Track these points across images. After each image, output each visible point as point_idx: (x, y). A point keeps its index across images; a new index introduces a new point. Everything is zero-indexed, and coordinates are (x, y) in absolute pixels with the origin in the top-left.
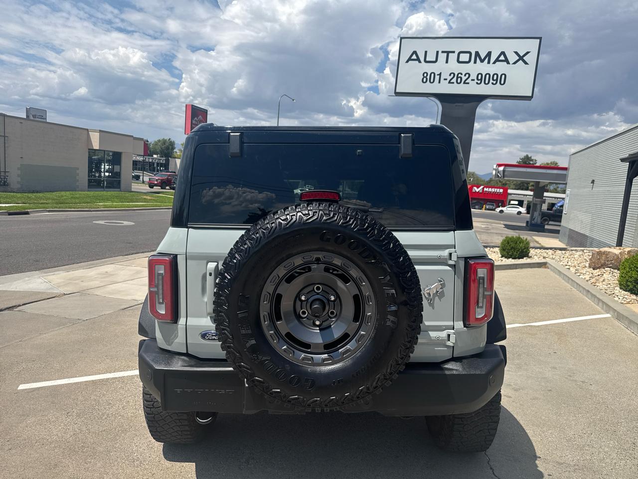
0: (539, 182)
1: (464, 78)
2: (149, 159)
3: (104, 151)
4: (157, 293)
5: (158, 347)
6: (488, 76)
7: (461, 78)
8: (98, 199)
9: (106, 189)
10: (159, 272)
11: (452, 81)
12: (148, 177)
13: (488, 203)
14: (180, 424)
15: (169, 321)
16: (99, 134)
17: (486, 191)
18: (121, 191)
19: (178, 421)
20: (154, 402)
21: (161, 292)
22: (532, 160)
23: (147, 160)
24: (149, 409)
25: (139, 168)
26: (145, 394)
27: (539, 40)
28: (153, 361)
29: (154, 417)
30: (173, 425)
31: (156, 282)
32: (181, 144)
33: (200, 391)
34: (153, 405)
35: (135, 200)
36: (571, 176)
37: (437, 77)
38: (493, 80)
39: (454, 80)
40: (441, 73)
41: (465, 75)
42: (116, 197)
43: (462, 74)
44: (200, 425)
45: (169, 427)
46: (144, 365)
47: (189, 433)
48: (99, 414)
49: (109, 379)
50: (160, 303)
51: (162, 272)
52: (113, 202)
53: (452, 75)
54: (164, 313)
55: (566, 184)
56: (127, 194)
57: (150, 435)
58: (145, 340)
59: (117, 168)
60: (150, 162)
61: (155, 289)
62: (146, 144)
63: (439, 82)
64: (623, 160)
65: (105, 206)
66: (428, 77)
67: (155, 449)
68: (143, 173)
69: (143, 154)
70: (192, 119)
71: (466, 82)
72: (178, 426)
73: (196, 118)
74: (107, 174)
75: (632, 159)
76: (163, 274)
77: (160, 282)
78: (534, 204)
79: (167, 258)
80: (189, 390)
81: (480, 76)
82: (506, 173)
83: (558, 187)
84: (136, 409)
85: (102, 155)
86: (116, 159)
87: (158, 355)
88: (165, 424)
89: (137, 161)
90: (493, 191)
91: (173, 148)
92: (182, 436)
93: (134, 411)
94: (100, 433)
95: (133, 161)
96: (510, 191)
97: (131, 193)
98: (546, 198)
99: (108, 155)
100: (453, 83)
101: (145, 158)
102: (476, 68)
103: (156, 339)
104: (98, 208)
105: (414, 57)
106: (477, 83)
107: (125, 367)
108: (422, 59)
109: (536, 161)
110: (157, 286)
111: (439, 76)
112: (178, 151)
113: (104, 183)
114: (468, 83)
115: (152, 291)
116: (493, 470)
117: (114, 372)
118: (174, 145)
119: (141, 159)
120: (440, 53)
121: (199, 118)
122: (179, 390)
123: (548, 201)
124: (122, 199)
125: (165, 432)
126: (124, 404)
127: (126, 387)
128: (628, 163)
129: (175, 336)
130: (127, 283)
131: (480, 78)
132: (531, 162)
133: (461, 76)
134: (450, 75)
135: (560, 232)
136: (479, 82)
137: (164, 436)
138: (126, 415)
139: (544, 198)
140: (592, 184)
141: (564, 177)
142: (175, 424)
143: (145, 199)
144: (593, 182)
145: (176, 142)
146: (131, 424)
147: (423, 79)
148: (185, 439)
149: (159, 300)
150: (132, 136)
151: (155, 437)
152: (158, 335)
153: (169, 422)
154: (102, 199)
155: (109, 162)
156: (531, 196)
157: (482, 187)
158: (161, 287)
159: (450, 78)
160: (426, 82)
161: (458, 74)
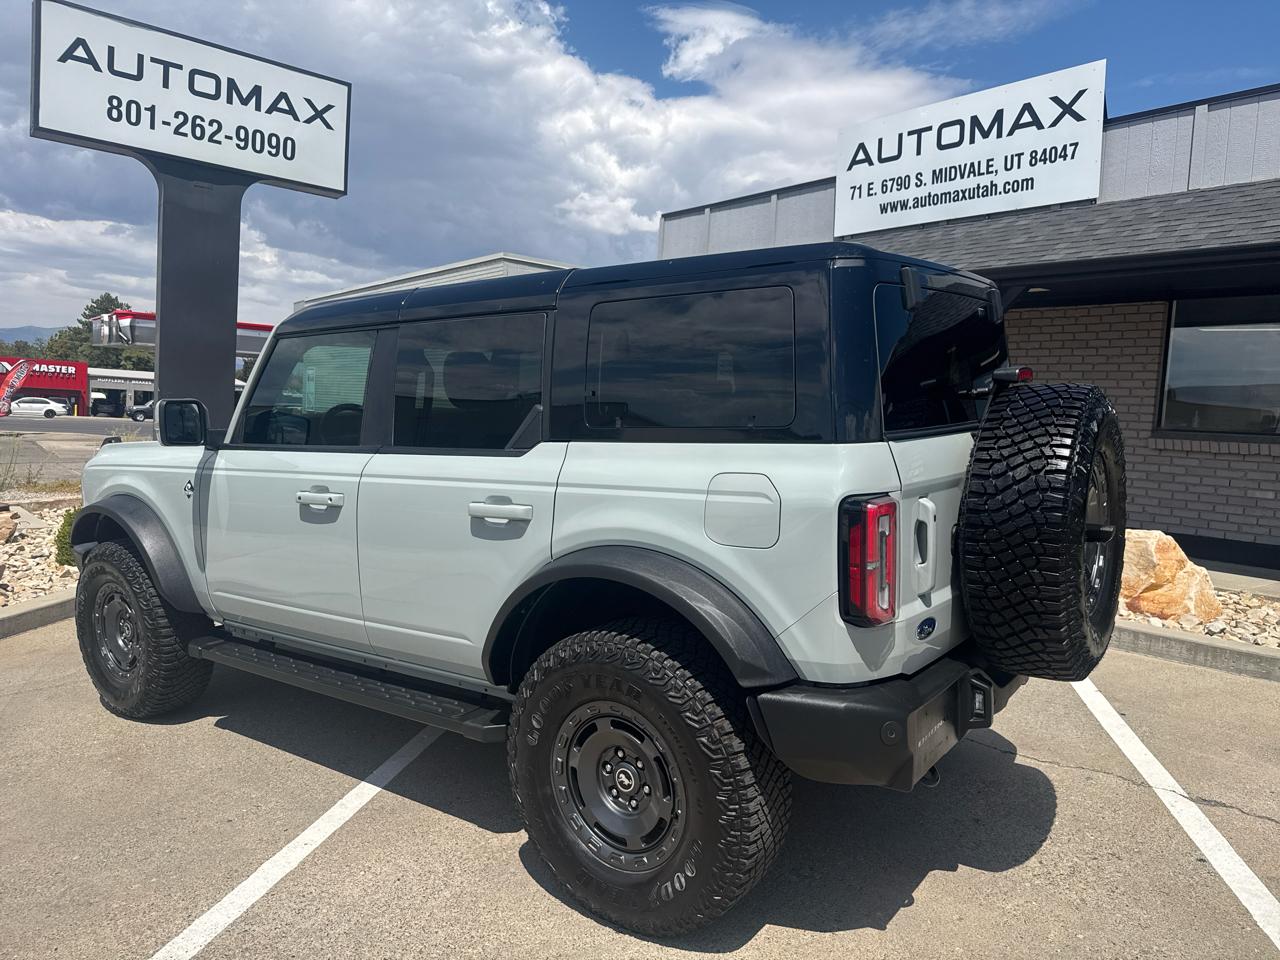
1: (209, 131)
6: (258, 135)
7: (202, 128)
11: (182, 131)
27: (345, 88)
37: (146, 116)
38: (270, 145)
39: (187, 129)
40: (153, 107)
41: (211, 124)
43: (203, 120)
53: (181, 117)
63: (152, 127)
66: (123, 109)
71: (215, 138)
81: (242, 132)
82: (137, 333)
90: (53, 370)
96: (91, 371)
100: (185, 135)
102: (234, 115)
105: (80, 52)
106: (238, 146)
108: (103, 63)
111: (149, 113)
114: (219, 143)
120: (147, 61)
131: (242, 136)
133: (202, 123)
134: (177, 115)
136: (242, 144)
147: (110, 111)
159: (176, 122)
160: (119, 119)
161: (195, 118)
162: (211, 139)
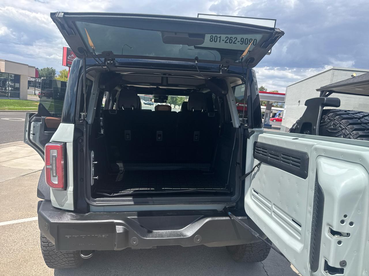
0: (269, 101)
1: (234, 40)
2: (39, 80)
3: (9, 73)
4: (52, 169)
5: (53, 206)
6: (247, 40)
7: (232, 40)
8: (4, 104)
9: (9, 98)
10: (53, 155)
11: (227, 42)
12: (38, 92)
13: (241, 112)
14: (68, 256)
15: (61, 189)
16: (4, 62)
17: (240, 106)
18: (20, 99)
19: (66, 255)
20: (49, 243)
21: (54, 168)
22: (265, 89)
23: (37, 81)
24: (45, 248)
25: (32, 85)
26: (42, 237)
27: (275, 21)
28: (49, 216)
29: (49, 253)
30: (63, 257)
31: (51, 162)
32: (60, 72)
33: (83, 236)
34: (48, 245)
35: (29, 105)
36: (287, 99)
37: (219, 39)
39: (228, 41)
40: (220, 36)
41: (234, 39)
42: (17, 103)
43: (232, 38)
44: (83, 259)
45: (59, 259)
46: (42, 219)
47: (74, 262)
48: (7, 250)
49: (14, 224)
50: (54, 176)
51: (55, 154)
52: (14, 106)
53: (227, 38)
54: (57, 183)
55: (284, 103)
56: (25, 102)
57: (46, 264)
58: (42, 201)
59: (17, 85)
60: (39, 82)
61: (50, 167)
62: (37, 71)
63: (220, 42)
64: (318, 90)
65: (9, 109)
66: (213, 38)
67: (49, 273)
68: (35, 89)
69: (35, 77)
70: (67, 56)
71: (235, 42)
72: (66, 258)
73: (70, 56)
74: (10, 89)
75: (322, 90)
76: (56, 156)
77: (54, 162)
78: (266, 113)
79: (59, 145)
80: (76, 236)
81: (242, 39)
83: (278, 105)
84: (34, 244)
85: (7, 76)
86: (17, 78)
87: (52, 212)
88: (57, 257)
89: (31, 81)
91: (54, 74)
92: (68, 264)
93: (33, 246)
94: (8, 264)
95: (28, 81)
97: (27, 101)
98: (273, 110)
99: (11, 76)
100: (227, 43)
101: (36, 79)
103: (51, 200)
104: (5, 110)
106: (241, 43)
107: (25, 215)
109: (267, 90)
110: (52, 165)
111: (219, 38)
112: (57, 76)
113: (8, 94)
114: (236, 43)
115: (48, 168)
116: (267, 272)
117: (18, 219)
118: (55, 72)
119: (33, 80)
121: (72, 56)
122: (68, 237)
123: (274, 112)
124: (20, 104)
125: (57, 262)
126: (26, 241)
127: (26, 229)
128: (320, 92)
129: (66, 199)
130: (25, 159)
131: (242, 41)
132: (264, 90)
133: (232, 39)
134: (226, 38)
135: (281, 129)
136: (242, 43)
137: (56, 264)
138: (27, 250)
139: (272, 110)
140: (299, 103)
141: (283, 99)
142: (64, 257)
143: (36, 105)
144: (299, 102)
145: (56, 70)
146: (31, 256)
147: (210, 39)
148: (70, 266)
149: (53, 175)
150: (28, 65)
151: (50, 266)
152: (52, 198)
153: (59, 256)
154: (7, 104)
155: (11, 80)
156: (265, 109)
157: (238, 103)
158: (54, 165)
159: (225, 40)
160: (212, 41)
161: (230, 38)
162: (234, 43)
